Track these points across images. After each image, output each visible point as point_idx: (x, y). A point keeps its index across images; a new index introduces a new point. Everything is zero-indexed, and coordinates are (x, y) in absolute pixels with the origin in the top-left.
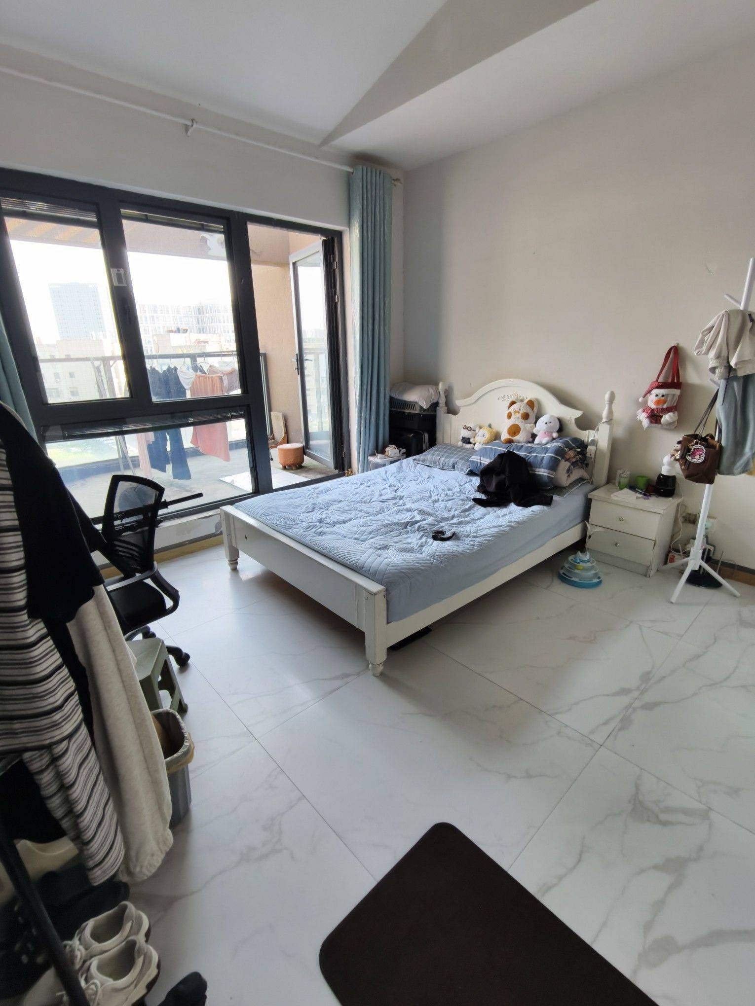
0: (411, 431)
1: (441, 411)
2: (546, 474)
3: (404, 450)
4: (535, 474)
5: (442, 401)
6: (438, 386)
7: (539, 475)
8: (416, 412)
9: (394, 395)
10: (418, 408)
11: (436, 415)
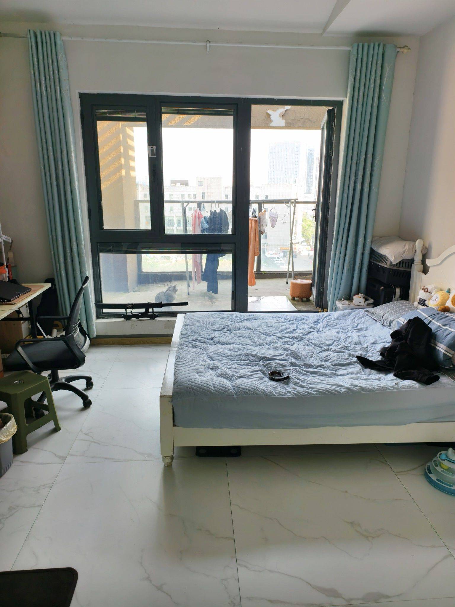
0: (382, 284)
1: (416, 268)
2: (443, 351)
3: (371, 301)
4: (435, 348)
5: (418, 258)
6: (416, 241)
7: (438, 350)
8: (386, 266)
9: (373, 247)
10: (388, 263)
11: (411, 271)
